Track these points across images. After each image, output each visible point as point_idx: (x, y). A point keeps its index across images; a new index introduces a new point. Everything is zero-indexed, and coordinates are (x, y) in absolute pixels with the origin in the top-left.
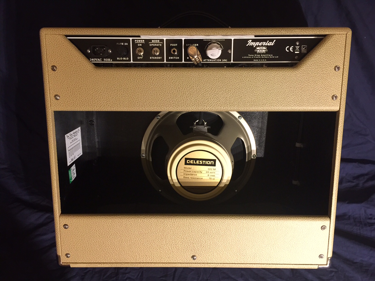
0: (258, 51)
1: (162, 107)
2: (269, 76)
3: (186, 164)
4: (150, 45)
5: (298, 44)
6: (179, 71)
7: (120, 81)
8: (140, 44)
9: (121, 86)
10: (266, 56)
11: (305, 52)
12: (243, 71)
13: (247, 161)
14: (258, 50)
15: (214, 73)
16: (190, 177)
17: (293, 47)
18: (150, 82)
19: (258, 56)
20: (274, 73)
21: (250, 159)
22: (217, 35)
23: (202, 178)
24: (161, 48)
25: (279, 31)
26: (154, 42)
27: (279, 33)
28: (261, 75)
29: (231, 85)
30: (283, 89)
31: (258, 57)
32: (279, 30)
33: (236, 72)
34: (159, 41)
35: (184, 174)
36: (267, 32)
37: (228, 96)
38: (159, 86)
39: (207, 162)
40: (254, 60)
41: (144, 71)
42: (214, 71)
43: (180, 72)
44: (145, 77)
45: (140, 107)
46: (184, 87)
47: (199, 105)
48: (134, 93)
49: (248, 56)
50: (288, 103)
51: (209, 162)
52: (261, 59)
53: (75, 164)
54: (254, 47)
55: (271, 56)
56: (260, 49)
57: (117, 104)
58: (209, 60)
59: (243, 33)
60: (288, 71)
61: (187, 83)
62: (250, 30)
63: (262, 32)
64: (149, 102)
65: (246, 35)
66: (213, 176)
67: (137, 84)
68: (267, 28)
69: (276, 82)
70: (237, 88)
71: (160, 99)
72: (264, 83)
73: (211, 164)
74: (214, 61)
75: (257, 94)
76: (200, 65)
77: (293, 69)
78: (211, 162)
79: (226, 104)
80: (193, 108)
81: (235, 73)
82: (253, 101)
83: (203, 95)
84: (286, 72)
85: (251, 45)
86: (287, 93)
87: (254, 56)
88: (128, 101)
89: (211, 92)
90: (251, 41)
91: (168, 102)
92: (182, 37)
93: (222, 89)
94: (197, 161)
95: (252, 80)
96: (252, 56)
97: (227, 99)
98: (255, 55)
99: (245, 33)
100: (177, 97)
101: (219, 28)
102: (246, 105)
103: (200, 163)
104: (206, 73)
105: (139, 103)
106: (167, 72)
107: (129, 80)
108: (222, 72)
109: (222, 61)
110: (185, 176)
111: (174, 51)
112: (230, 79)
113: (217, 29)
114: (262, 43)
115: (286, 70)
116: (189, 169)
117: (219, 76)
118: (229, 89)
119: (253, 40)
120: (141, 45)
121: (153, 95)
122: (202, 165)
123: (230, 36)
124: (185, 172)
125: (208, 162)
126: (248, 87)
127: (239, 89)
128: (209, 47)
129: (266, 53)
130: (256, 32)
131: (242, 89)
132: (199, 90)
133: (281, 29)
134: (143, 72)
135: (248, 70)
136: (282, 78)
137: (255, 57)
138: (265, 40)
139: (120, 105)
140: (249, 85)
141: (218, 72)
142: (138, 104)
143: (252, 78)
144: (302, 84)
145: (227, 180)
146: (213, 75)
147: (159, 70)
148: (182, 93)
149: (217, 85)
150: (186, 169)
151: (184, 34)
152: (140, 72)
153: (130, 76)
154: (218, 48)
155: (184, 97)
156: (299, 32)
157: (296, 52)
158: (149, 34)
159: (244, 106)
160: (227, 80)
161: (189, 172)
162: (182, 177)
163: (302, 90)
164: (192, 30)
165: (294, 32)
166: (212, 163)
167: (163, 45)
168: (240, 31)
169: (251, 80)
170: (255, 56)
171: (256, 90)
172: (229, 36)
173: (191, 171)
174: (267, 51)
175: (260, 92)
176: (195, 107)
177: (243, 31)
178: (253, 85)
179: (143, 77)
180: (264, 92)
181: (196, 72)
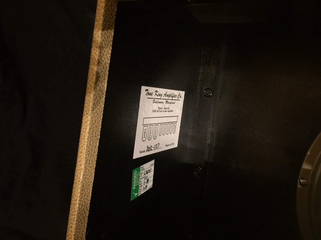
53: (154, 160)
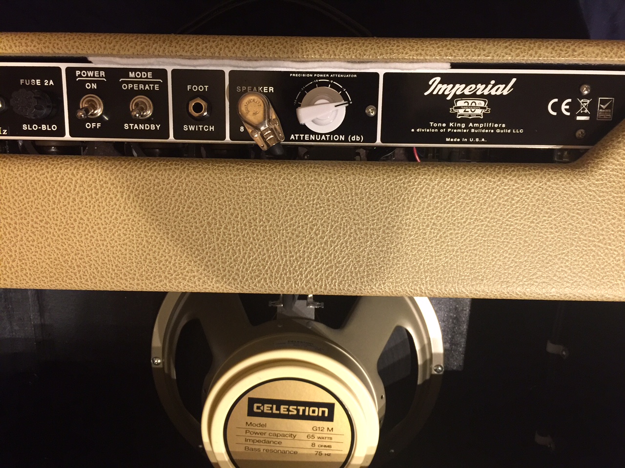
0: (461, 111)
1: (157, 280)
2: (497, 191)
3: (251, 413)
4: (124, 87)
5: (586, 92)
6: (210, 172)
7: (21, 198)
8: (91, 82)
9: (25, 213)
10: (486, 128)
11: (608, 116)
12: (413, 176)
13: (419, 382)
14: (460, 108)
15: (319, 179)
16: (262, 448)
17: (569, 100)
18: (118, 203)
19: (460, 128)
20: (512, 183)
21: (428, 377)
22: (330, 60)
23: (295, 453)
24: (158, 99)
25: (530, 49)
26: (136, 78)
27: (531, 55)
28: (469, 190)
29: (374, 216)
30: (540, 232)
31: (459, 130)
32: (532, 46)
33: (389, 177)
34: (150, 74)
35: (246, 440)
36: (493, 52)
37: (364, 250)
38: (145, 215)
39: (309, 411)
40: (448, 140)
41: (97, 169)
42: (319, 174)
43: (213, 175)
44: (102, 186)
45: (87, 281)
46: (227, 220)
47: (271, 275)
48: (67, 237)
49: (429, 127)
50: (555, 275)
51: (317, 409)
52: (469, 135)
54: (449, 98)
55: (501, 128)
56: (466, 104)
57: (16, 268)
58: (306, 136)
59: (412, 55)
60: (558, 179)
61: (235, 209)
62: (435, 46)
63: (477, 53)
64: (116, 266)
65: (425, 61)
66: (325, 446)
67: (76, 208)
68: (491, 41)
69: (517, 213)
70: (393, 226)
71: (151, 257)
72: (479, 214)
73: (320, 414)
74: (323, 141)
75: (455, 246)
76: (278, 152)
77: (573, 170)
78: (321, 409)
79: (356, 274)
80: (255, 286)
81: (387, 182)
82: (441, 267)
83: (286, 247)
84: (549, 181)
85: (440, 93)
86: (552, 245)
87: (448, 127)
88: (48, 261)
89: (311, 238)
90: (438, 79)
91: (174, 265)
92: (223, 65)
93: (344, 229)
94: (282, 407)
95: (442, 204)
96: (442, 128)
97: (359, 261)
98: (451, 124)
99: (421, 54)
100: (203, 250)
101: (337, 39)
102: (422, 279)
103: (290, 413)
104: (295, 178)
105: (85, 267)
106: (171, 173)
107: (49, 195)
108: (344, 176)
109: (346, 140)
110: (250, 447)
111: (198, 108)
112: (369, 198)
113: (330, 40)
114: (473, 86)
115: (551, 173)
116: (261, 428)
117: (334, 190)
118: (367, 229)
119: (446, 79)
120: (94, 86)
121: (129, 244)
122: (297, 417)
123: (373, 65)
124: (248, 434)
125: (311, 409)
126: (428, 226)
127: (398, 229)
128: (309, 95)
129: (487, 118)
130: (456, 51)
131: (408, 230)
132: (272, 232)
133: (537, 44)
134: (93, 172)
135: (429, 171)
136: (538, 200)
137: (449, 130)
138: (484, 80)
139: (24, 272)
140: (432, 219)
141: (332, 175)
142: (79, 271)
143: (440, 197)
144: (602, 218)
145: (367, 457)
146: (315, 186)
147: (145, 166)
148: (218, 239)
149: (328, 218)
150: (252, 427)
151: (225, 53)
152: (83, 172)
153: (52, 183)
154: (334, 102)
155: (224, 252)
156: (597, 55)
157: (579, 118)
158: (110, 51)
159: (413, 282)
160: (362, 202)
161: (259, 435)
162: (241, 449)
163: (601, 237)
164: (251, 44)
165: (579, 55)
166: (323, 412)
167: (164, 86)
168: (404, 47)
169: (437, 202)
170: (451, 128)
171: (451, 234)
172: (368, 65)
173: (264, 432)
174: (489, 110)
175: (465, 240)
176: (259, 282)
177: (413, 47)
178: (444, 220)
179: (95, 187)
180: (477, 240)
181: (261, 174)
